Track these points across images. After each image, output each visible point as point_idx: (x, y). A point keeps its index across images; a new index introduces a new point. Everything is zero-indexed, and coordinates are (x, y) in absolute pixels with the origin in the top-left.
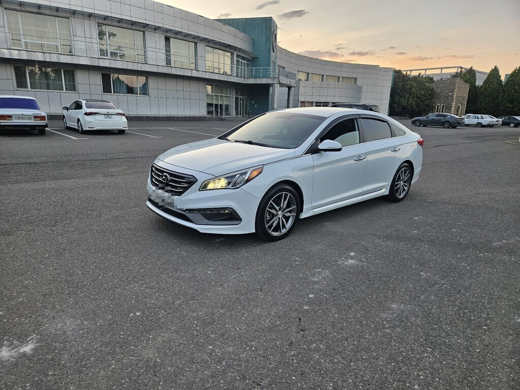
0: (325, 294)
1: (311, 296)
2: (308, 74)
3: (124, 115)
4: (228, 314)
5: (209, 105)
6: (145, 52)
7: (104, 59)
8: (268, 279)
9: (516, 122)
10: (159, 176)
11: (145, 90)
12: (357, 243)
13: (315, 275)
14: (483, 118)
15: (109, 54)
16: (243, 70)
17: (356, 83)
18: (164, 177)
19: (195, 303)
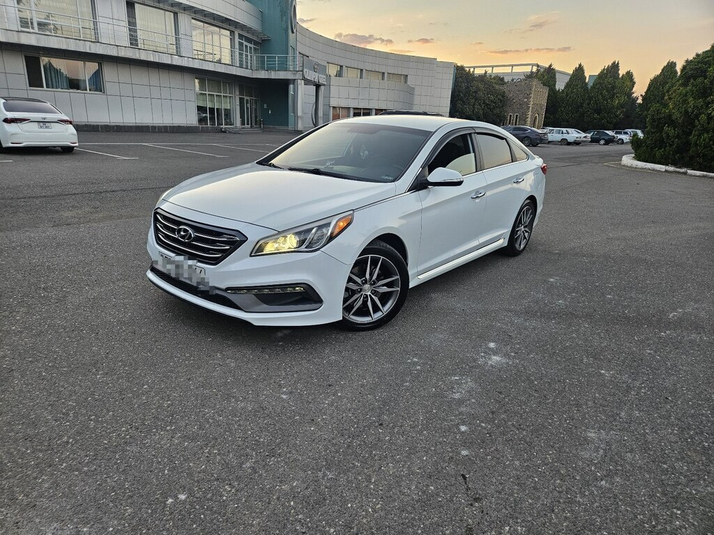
0: (482, 422)
1: (463, 428)
2: (341, 67)
3: (71, 123)
4: (343, 480)
5: (201, 109)
6: (95, 23)
7: (28, 32)
8: (385, 403)
9: (606, 138)
10: (173, 231)
11: (97, 84)
12: (490, 325)
13: (453, 388)
14: (568, 133)
15: (35, 25)
16: (249, 58)
17: (406, 82)
18: (182, 233)
19: (278, 462)
